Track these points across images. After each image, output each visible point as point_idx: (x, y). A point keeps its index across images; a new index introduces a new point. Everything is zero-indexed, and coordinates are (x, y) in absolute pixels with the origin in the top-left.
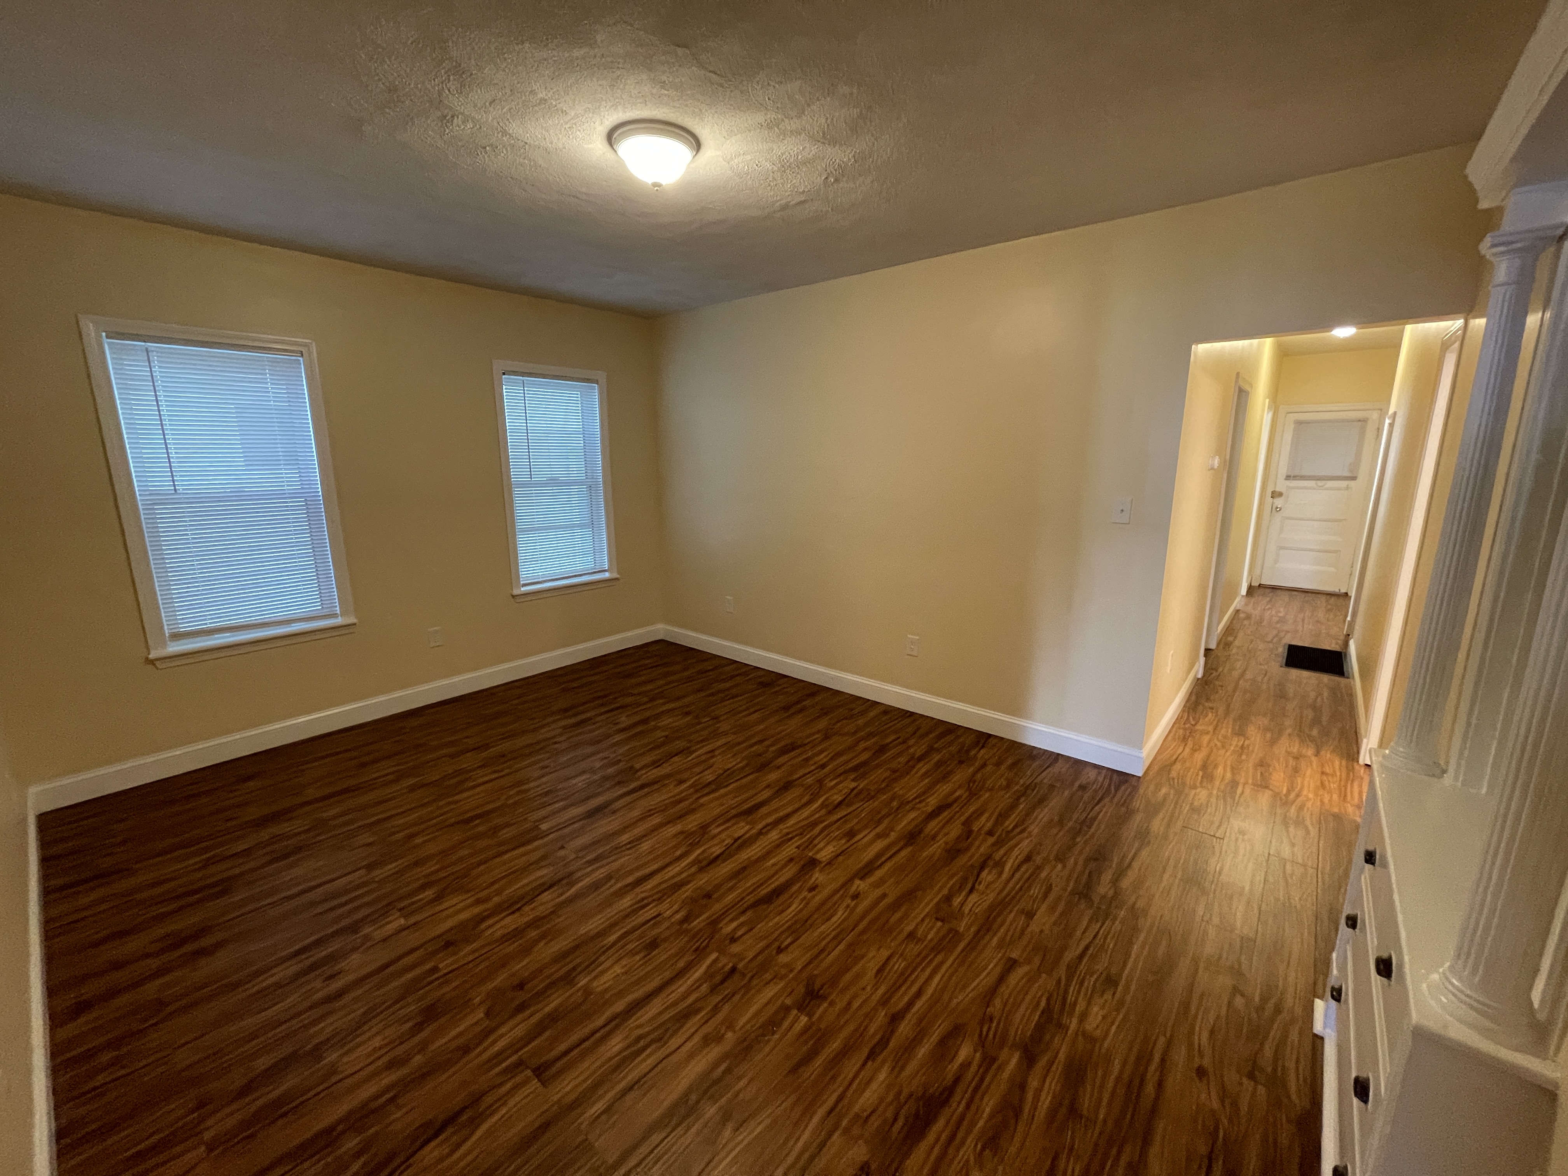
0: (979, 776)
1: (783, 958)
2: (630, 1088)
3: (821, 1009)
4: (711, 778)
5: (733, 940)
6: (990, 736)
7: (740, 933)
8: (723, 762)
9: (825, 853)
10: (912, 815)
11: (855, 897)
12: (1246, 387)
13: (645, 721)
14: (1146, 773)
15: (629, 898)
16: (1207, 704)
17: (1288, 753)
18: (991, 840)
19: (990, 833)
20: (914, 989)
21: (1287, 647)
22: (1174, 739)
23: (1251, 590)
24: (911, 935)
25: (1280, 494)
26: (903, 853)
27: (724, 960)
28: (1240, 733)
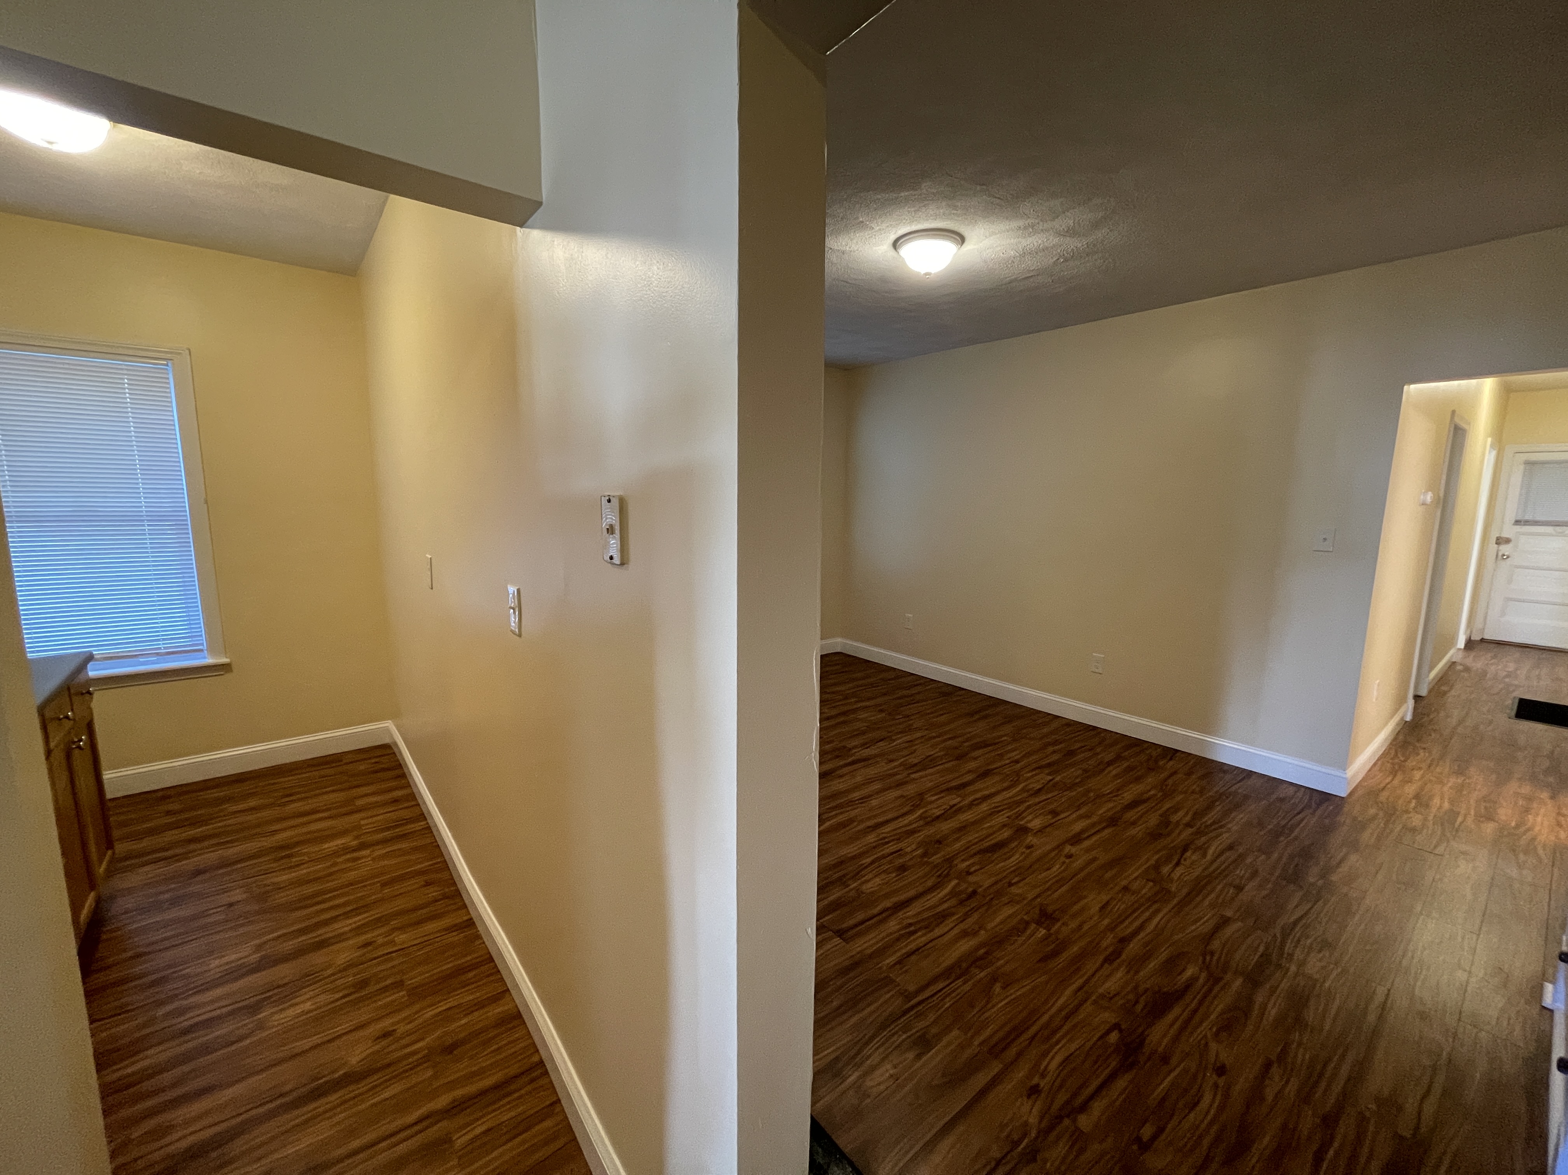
0: (1170, 782)
1: (1014, 890)
2: (913, 953)
3: (1056, 927)
4: (916, 761)
5: (969, 873)
6: (1177, 751)
7: (973, 869)
8: (923, 751)
9: (1036, 824)
10: (1111, 805)
11: (1069, 856)
12: (1463, 425)
13: (844, 714)
14: (1351, 794)
15: (873, 836)
16: (1418, 745)
17: (1517, 794)
18: (1190, 831)
19: (1188, 825)
20: (1137, 924)
21: (1517, 701)
22: (1380, 770)
23: (1470, 644)
24: (1126, 889)
25: (1508, 541)
26: (1107, 831)
27: (964, 886)
28: (1460, 772)
